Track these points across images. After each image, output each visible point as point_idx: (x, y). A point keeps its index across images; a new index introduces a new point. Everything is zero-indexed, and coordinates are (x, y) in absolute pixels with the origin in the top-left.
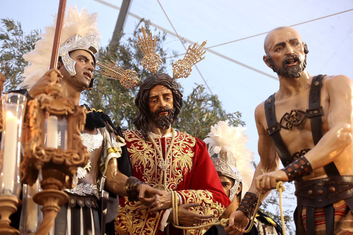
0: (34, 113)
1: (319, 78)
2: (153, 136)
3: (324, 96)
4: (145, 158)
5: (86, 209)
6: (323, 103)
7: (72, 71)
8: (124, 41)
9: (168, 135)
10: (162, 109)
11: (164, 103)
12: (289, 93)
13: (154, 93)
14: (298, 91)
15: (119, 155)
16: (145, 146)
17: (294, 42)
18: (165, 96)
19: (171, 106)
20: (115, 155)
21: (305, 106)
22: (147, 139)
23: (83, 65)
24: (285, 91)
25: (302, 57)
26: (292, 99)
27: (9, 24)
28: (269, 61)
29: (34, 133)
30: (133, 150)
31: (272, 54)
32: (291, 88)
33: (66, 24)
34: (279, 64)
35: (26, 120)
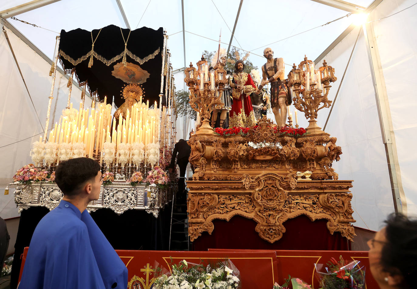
0: (216, 73)
1: (276, 59)
2: (238, 74)
3: (277, 63)
4: (237, 79)
5: (226, 91)
6: (277, 65)
7: (221, 62)
8: (230, 52)
9: (242, 74)
10: (240, 68)
11: (241, 67)
12: (269, 63)
13: (239, 65)
14: (271, 62)
15: (232, 79)
16: (237, 76)
17: (270, 51)
18: (241, 65)
19: (242, 67)
20: (231, 79)
21: (273, 65)
22: (237, 75)
23: (224, 60)
24: (268, 62)
25: (272, 54)
26: (270, 64)
27: (206, 51)
28: (265, 56)
29: (217, 77)
30: (235, 78)
31: (265, 54)
32: (270, 62)
33: (220, 52)
34: (267, 56)
35: (215, 74)
